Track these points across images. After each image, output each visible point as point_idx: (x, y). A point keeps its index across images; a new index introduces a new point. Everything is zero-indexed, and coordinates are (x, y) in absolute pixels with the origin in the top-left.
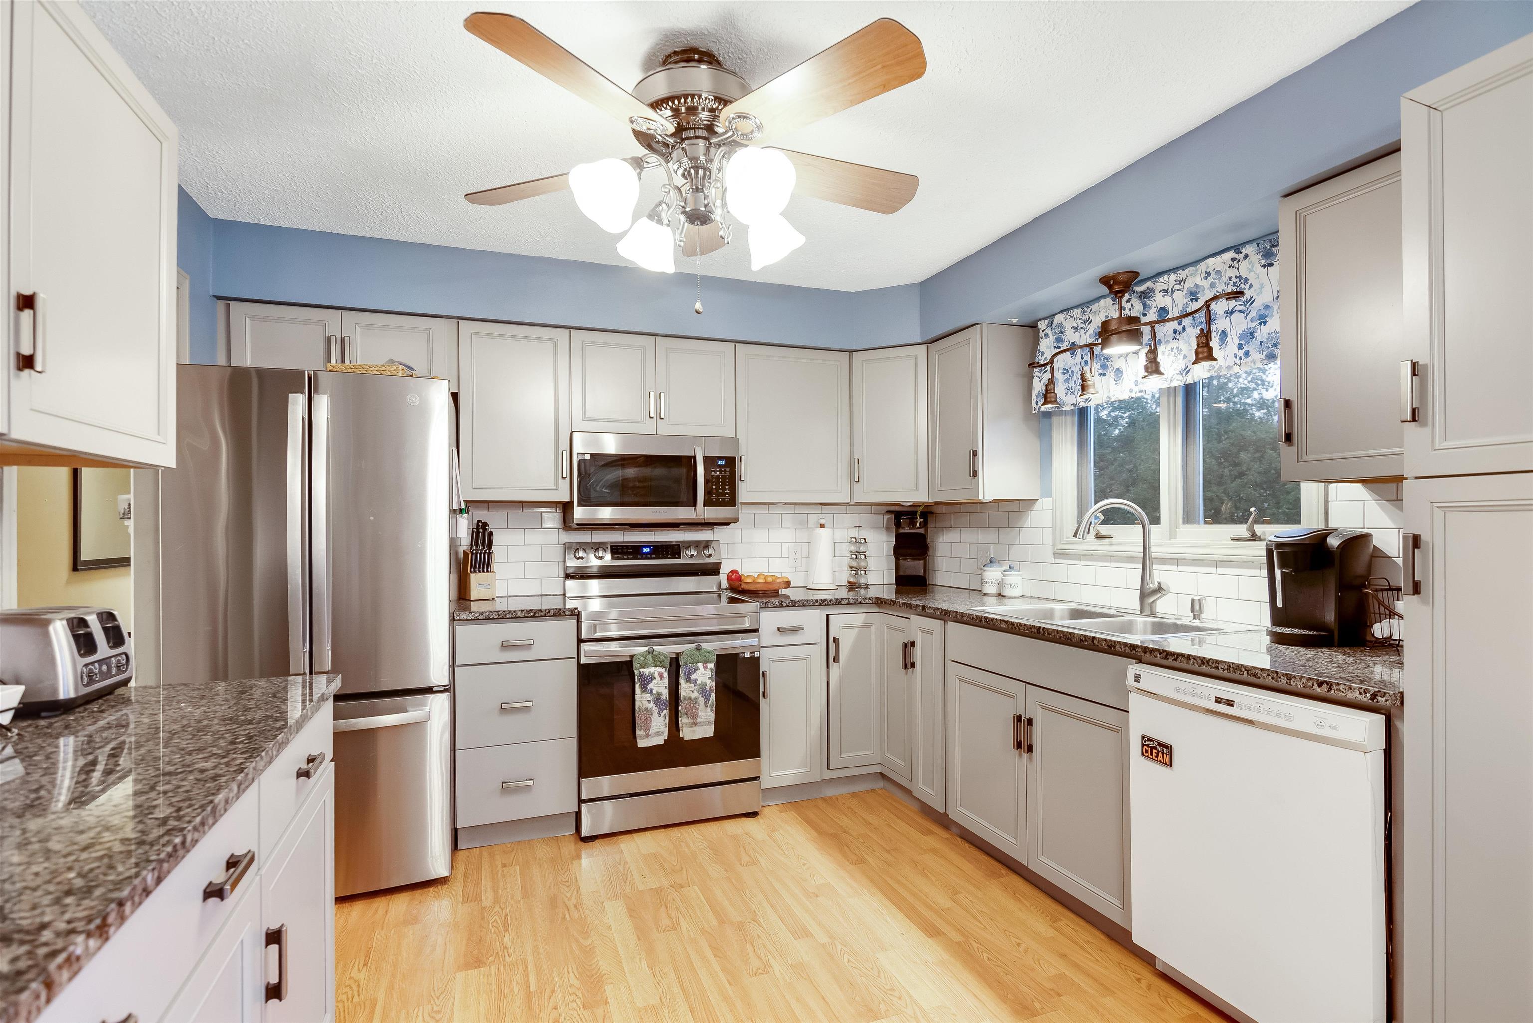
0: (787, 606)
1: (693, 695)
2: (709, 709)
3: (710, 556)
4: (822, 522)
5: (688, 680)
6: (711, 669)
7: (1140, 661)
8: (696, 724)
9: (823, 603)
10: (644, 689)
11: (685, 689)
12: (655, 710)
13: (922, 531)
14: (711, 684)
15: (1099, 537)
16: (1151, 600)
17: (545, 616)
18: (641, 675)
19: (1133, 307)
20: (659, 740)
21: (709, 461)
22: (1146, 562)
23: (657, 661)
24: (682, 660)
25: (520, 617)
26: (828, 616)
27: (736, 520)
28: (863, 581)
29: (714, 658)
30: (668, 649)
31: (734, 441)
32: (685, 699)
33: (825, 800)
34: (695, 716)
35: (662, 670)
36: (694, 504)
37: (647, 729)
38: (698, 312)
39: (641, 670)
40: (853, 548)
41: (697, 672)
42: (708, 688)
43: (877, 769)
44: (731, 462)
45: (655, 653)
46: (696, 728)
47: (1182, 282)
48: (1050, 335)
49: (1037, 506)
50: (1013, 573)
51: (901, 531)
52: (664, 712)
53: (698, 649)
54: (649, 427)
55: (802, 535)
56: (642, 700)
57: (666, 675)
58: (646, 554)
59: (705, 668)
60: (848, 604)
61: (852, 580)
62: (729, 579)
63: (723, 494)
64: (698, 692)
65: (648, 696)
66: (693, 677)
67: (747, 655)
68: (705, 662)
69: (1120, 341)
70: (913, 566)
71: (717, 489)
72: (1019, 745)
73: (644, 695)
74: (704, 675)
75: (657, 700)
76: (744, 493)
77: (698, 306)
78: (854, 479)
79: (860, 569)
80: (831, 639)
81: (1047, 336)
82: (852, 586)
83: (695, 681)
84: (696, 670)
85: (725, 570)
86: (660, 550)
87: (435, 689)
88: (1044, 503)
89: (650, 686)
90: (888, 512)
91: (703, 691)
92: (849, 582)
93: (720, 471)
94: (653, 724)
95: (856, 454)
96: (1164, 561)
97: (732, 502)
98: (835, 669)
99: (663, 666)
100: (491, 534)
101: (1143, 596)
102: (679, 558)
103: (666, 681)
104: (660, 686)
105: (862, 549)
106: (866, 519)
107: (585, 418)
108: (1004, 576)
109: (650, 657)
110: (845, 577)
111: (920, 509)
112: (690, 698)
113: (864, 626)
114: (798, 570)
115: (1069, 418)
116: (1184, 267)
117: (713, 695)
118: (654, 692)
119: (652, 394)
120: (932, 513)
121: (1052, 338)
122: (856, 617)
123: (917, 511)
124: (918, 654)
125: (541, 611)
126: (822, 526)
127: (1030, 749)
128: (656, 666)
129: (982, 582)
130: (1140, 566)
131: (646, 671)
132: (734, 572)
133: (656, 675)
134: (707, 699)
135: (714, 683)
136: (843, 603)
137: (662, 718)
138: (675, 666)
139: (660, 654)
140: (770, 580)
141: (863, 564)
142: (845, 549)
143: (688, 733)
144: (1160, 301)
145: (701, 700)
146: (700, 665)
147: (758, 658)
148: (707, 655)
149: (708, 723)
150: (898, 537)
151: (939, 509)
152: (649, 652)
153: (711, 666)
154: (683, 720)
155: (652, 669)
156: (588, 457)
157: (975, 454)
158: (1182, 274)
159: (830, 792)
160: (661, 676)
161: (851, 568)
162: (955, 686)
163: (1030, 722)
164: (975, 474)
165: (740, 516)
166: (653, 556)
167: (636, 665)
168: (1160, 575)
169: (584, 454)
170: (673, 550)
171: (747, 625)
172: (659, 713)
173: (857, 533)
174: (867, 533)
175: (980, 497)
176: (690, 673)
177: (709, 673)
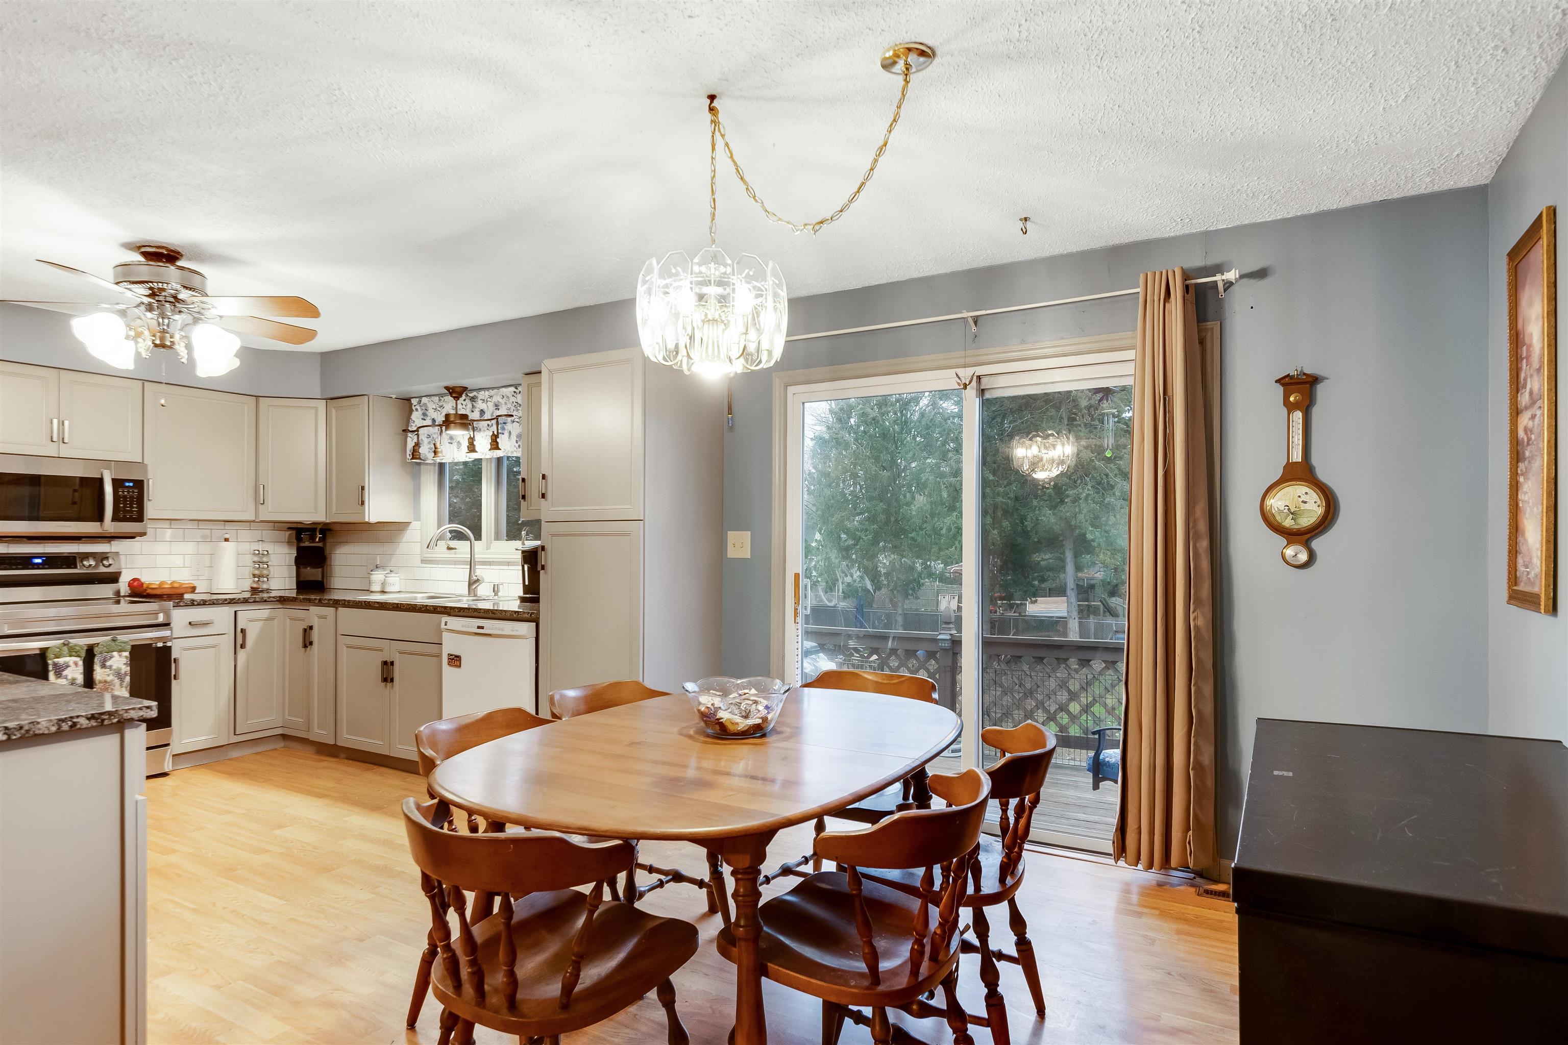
0: (198, 604)
1: (109, 679)
2: (124, 689)
3: (110, 565)
4: (227, 536)
5: (103, 666)
6: (126, 657)
7: (450, 615)
9: (232, 602)
10: (59, 674)
11: (99, 673)
13: (320, 545)
14: (126, 669)
15: (449, 548)
16: (474, 587)
18: (55, 665)
19: (464, 407)
21: (118, 484)
22: (472, 563)
23: (72, 652)
24: (96, 650)
26: (235, 612)
27: (143, 534)
28: (265, 586)
29: (129, 648)
30: (83, 641)
31: (142, 465)
32: (100, 682)
33: (231, 759)
35: (77, 659)
36: (100, 518)
38: (163, 406)
39: (56, 660)
40: (256, 559)
41: (113, 659)
42: (123, 672)
43: (280, 731)
44: (139, 485)
45: (71, 645)
47: (491, 397)
48: (419, 410)
49: (411, 527)
50: (393, 575)
51: (302, 545)
53: (114, 640)
54: (51, 450)
55: (205, 548)
57: (81, 663)
58: (38, 564)
59: (120, 656)
60: (254, 602)
61: (255, 586)
62: (130, 585)
63: (131, 512)
64: (113, 675)
65: (63, 680)
66: (108, 664)
67: (160, 645)
68: (120, 651)
69: (455, 428)
70: (312, 573)
71: (125, 507)
72: (385, 680)
73: (59, 679)
74: (120, 661)
76: (151, 509)
77: (163, 402)
78: (259, 502)
79: (263, 576)
80: (239, 630)
81: (417, 410)
82: (254, 591)
83: (110, 667)
84: (111, 658)
85: (125, 579)
86: (51, 561)
88: (415, 525)
89: (64, 673)
90: (290, 529)
91: (119, 675)
92: (252, 588)
93: (128, 492)
95: (262, 480)
96: (483, 563)
97: (140, 518)
98: (242, 654)
99: (78, 656)
101: (470, 585)
102: (76, 567)
103: (81, 668)
104: (75, 673)
105: (265, 559)
106: (268, 534)
108: (386, 577)
109: (65, 648)
110: (247, 584)
111: (319, 527)
112: (105, 682)
113: (267, 620)
114: (200, 578)
115: (432, 467)
116: (493, 388)
117: (128, 679)
118: (69, 677)
119: (55, 421)
120: (330, 530)
121: (420, 412)
122: (263, 612)
123: (316, 528)
124: (315, 636)
126: (226, 540)
127: (392, 680)
128: (71, 656)
129: (370, 583)
130: (469, 567)
131: (61, 661)
132: (135, 580)
133: (71, 663)
134: (122, 680)
135: (129, 668)
136: (250, 601)
138: (89, 656)
139: (76, 645)
140: (176, 585)
141: (265, 572)
142: (249, 560)
144: (480, 405)
145: (117, 682)
146: (115, 654)
147: (170, 647)
148: (123, 645)
150: (300, 550)
151: (336, 528)
152: (64, 645)
153: (127, 654)
155: (67, 659)
157: (363, 488)
158: (492, 392)
159: (235, 754)
160: (76, 664)
161: (254, 576)
162: (344, 652)
163: (392, 663)
164: (363, 503)
165: (150, 531)
166: (46, 567)
167: (50, 655)
168: (480, 571)
170: (70, 560)
171: (161, 618)
173: (260, 547)
174: (269, 547)
175: (367, 520)
176: (105, 660)
177: (124, 660)
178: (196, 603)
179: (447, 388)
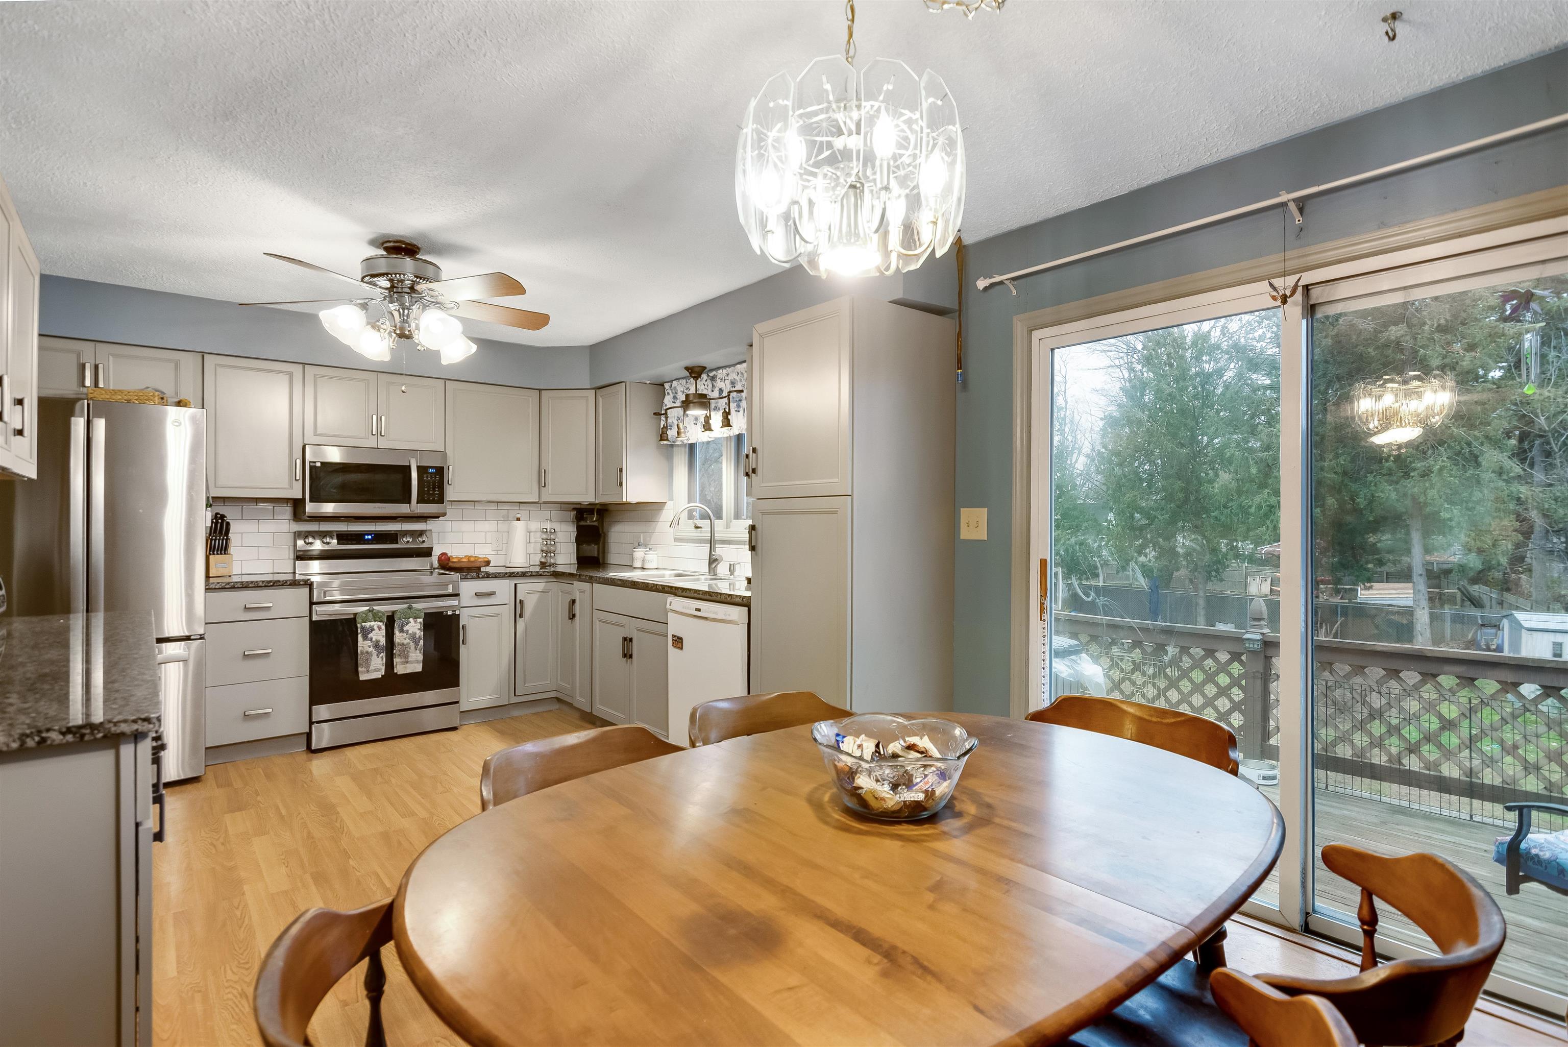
0: (483, 577)
1: (405, 642)
2: (418, 652)
3: (424, 542)
4: (518, 516)
5: (402, 631)
6: (420, 623)
7: (676, 595)
8: (407, 662)
9: (511, 575)
10: (365, 638)
11: (398, 637)
12: (375, 653)
13: (596, 524)
14: (420, 633)
15: (697, 527)
16: (713, 566)
17: (283, 585)
18: (363, 628)
19: (703, 386)
20: (378, 675)
21: (422, 470)
22: (712, 542)
23: (376, 617)
24: (396, 617)
25: (261, 587)
26: (516, 584)
27: (444, 515)
28: (552, 561)
29: (423, 614)
30: (385, 608)
31: (444, 454)
32: (399, 644)
33: (512, 718)
34: (406, 657)
35: (381, 624)
36: (409, 501)
37: (368, 666)
38: (403, 392)
39: (363, 624)
40: (544, 536)
41: (409, 625)
42: (417, 636)
43: (554, 695)
44: (440, 471)
45: (375, 611)
46: (408, 665)
47: (728, 375)
48: (671, 393)
49: (666, 506)
50: (651, 552)
51: (582, 523)
52: (382, 654)
53: (410, 608)
54: (372, 442)
55: (503, 526)
56: (363, 645)
57: (383, 627)
58: (368, 540)
59: (415, 622)
60: (531, 576)
61: (543, 560)
62: (439, 559)
63: (434, 495)
64: (409, 640)
65: (369, 643)
66: (405, 628)
67: (450, 613)
68: (415, 618)
69: (694, 408)
70: (592, 550)
71: (429, 490)
72: (625, 656)
73: (366, 642)
74: (415, 627)
75: (376, 645)
76: (450, 493)
77: (403, 388)
78: (542, 484)
79: (551, 553)
80: (518, 601)
81: (668, 393)
82: (543, 565)
83: (407, 632)
84: (407, 624)
85: (436, 552)
86: (380, 537)
87: (192, 637)
88: (669, 505)
89: (370, 636)
90: (574, 509)
91: (413, 637)
92: (541, 562)
93: (431, 477)
94: (372, 663)
95: (543, 466)
96: (724, 542)
97: (441, 500)
98: (521, 623)
99: (381, 621)
100: (228, 524)
101: (710, 563)
102: (397, 543)
103: (383, 632)
104: (379, 635)
105: (553, 537)
106: (554, 514)
107: (315, 434)
108: (645, 555)
109: (370, 614)
110: (537, 558)
111: (596, 508)
112: (403, 644)
113: (544, 592)
114: (499, 553)
115: (683, 449)
116: (729, 366)
117: (422, 642)
118: (374, 640)
119: (375, 417)
120: (605, 511)
121: (671, 395)
122: (539, 585)
123: (594, 510)
124: (577, 609)
125: (279, 581)
126: (518, 519)
127: (631, 656)
128: (375, 621)
129: (632, 559)
130: (709, 545)
131: (367, 624)
132: (444, 554)
133: (375, 627)
134: (417, 644)
135: (422, 634)
136: (527, 575)
137: (380, 659)
138: (390, 622)
139: (379, 611)
140: (472, 559)
141: (552, 548)
142: (538, 538)
143: (401, 669)
144: (719, 384)
145: (412, 645)
146: (411, 620)
147: (459, 615)
148: (417, 612)
149: (418, 662)
150: (579, 528)
151: (611, 508)
152: (369, 611)
153: (421, 620)
154: (396, 660)
155: (372, 623)
156: (318, 464)
157: (621, 470)
158: (729, 370)
159: (516, 713)
160: (379, 628)
161: (542, 551)
162: (597, 624)
163: (631, 640)
164: (621, 484)
165: (448, 512)
166: (374, 542)
167: (359, 620)
168: (720, 550)
169: (315, 462)
170: (392, 537)
171: (450, 590)
172: (378, 656)
173: (548, 526)
174: (557, 526)
175: (624, 500)
176: (403, 626)
177: (419, 626)
178: (481, 576)
179: (687, 369)
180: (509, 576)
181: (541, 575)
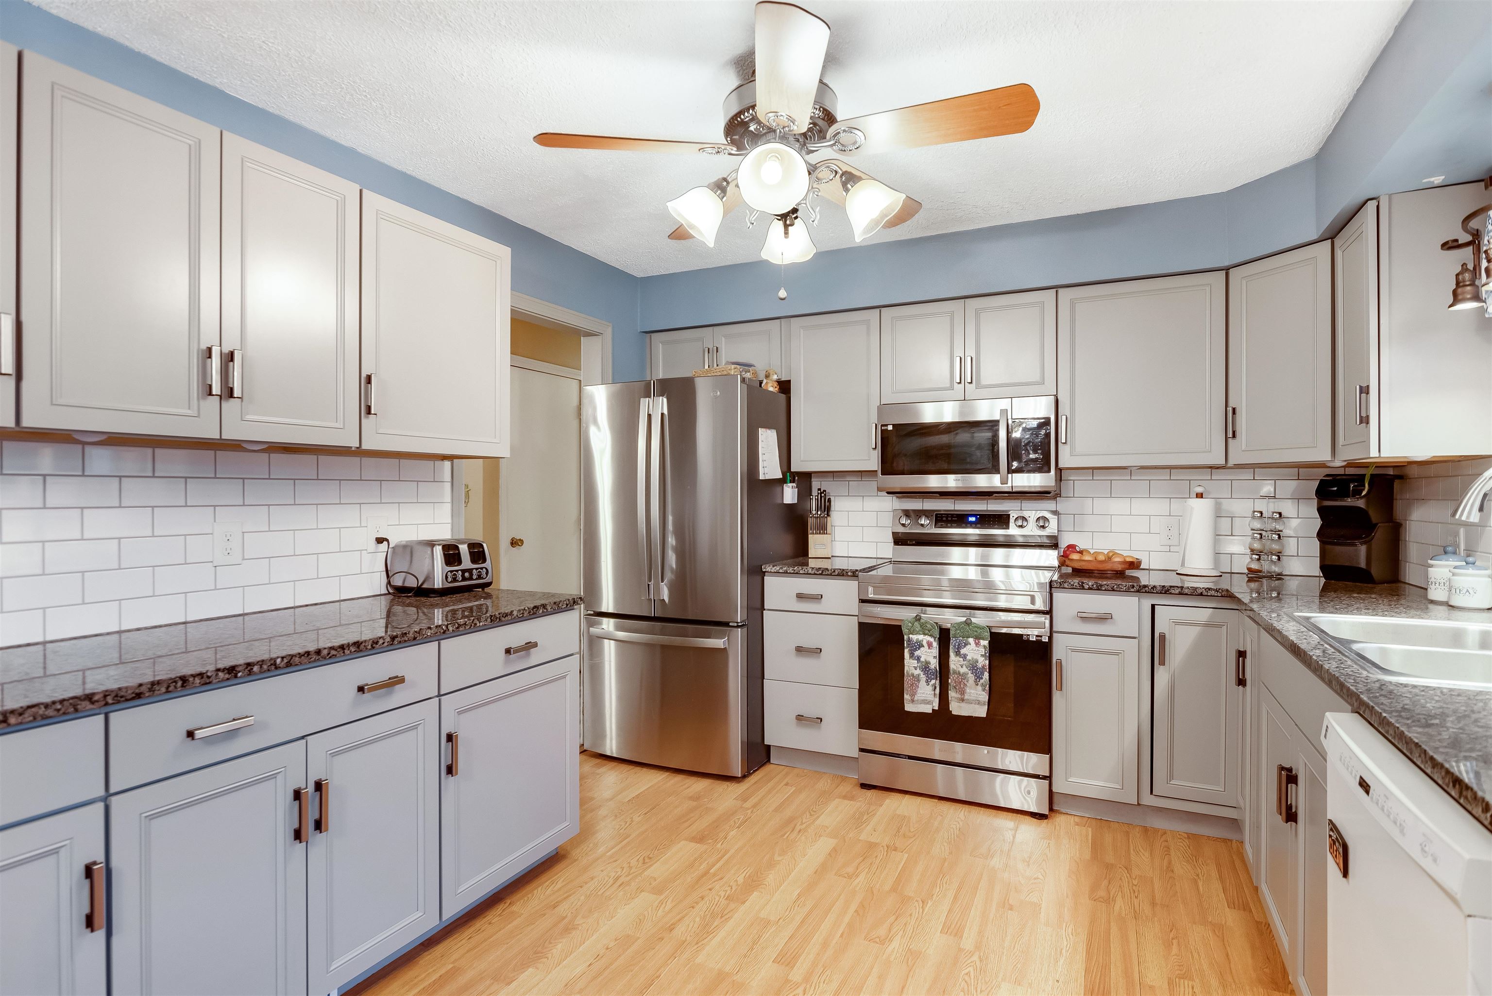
0: (1090, 589)
1: (964, 670)
2: (979, 688)
3: (1043, 527)
4: (1199, 490)
5: (958, 653)
6: (985, 647)
8: (963, 700)
9: (1141, 590)
10: (913, 655)
11: (954, 662)
12: (923, 678)
14: (983, 662)
17: (831, 575)
18: (910, 641)
20: (928, 709)
21: (1016, 424)
23: (925, 629)
24: (952, 633)
25: (810, 574)
26: (1153, 606)
28: (1275, 569)
29: (988, 635)
30: (936, 618)
31: (1053, 399)
32: (955, 672)
34: (963, 693)
35: (932, 640)
36: (998, 471)
37: (913, 695)
39: (911, 636)
40: (1257, 525)
41: (968, 647)
42: (980, 665)
43: (1234, 815)
44: (1046, 424)
45: (922, 621)
46: (963, 705)
51: (1334, 504)
52: (933, 682)
53: (969, 622)
54: (956, 394)
55: (1178, 507)
56: (910, 665)
57: (935, 644)
58: (972, 523)
59: (977, 644)
60: (1180, 594)
61: (1255, 566)
62: (1064, 554)
63: (1035, 460)
64: (967, 668)
65: (914, 663)
66: (963, 651)
67: (1037, 638)
68: (978, 638)
70: (1352, 554)
71: (1027, 453)
73: (912, 661)
74: (976, 652)
75: (925, 668)
76: (1068, 456)
78: (1231, 433)
79: (1271, 554)
80: (1157, 635)
82: (1254, 574)
83: (966, 657)
84: (966, 644)
86: (987, 520)
87: (731, 624)
89: (918, 653)
91: (973, 667)
92: (1249, 569)
94: (919, 691)
95: (1232, 401)
97: (1046, 468)
98: (1162, 676)
99: (932, 636)
100: (829, 500)
102: (1008, 528)
103: (935, 651)
104: (930, 654)
105: (1275, 526)
107: (893, 391)
108: (1454, 575)
109: (916, 624)
110: (1240, 563)
111: (1368, 472)
112: (961, 673)
113: (1207, 625)
117: (986, 675)
118: (922, 659)
119: (959, 359)
120: (1401, 477)
122: (1200, 612)
123: (1364, 475)
125: (827, 569)
126: (1200, 496)
128: (925, 634)
129: (1428, 583)
131: (914, 637)
132: (1071, 547)
133: (925, 643)
134: (978, 677)
135: (987, 662)
136: (1173, 592)
137: (930, 688)
138: (944, 637)
139: (928, 623)
140: (1113, 558)
141: (1275, 546)
142: (1240, 527)
143: (957, 708)
145: (971, 677)
146: (971, 640)
147: (1051, 642)
148: (980, 631)
149: (979, 703)
150: (1327, 512)
151: (1413, 472)
152: (916, 620)
153: (985, 643)
154: (952, 694)
155: (921, 637)
156: (890, 428)
157: (1367, 391)
159: (1159, 823)
160: (930, 645)
161: (1252, 550)
166: (979, 526)
167: (904, 630)
169: (887, 425)
170: (1003, 519)
172: (927, 682)
173: (1268, 506)
175: (1374, 453)
176: (959, 648)
177: (982, 651)
178: (1086, 587)
180: (1138, 591)
181: (1201, 594)
